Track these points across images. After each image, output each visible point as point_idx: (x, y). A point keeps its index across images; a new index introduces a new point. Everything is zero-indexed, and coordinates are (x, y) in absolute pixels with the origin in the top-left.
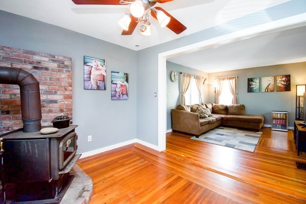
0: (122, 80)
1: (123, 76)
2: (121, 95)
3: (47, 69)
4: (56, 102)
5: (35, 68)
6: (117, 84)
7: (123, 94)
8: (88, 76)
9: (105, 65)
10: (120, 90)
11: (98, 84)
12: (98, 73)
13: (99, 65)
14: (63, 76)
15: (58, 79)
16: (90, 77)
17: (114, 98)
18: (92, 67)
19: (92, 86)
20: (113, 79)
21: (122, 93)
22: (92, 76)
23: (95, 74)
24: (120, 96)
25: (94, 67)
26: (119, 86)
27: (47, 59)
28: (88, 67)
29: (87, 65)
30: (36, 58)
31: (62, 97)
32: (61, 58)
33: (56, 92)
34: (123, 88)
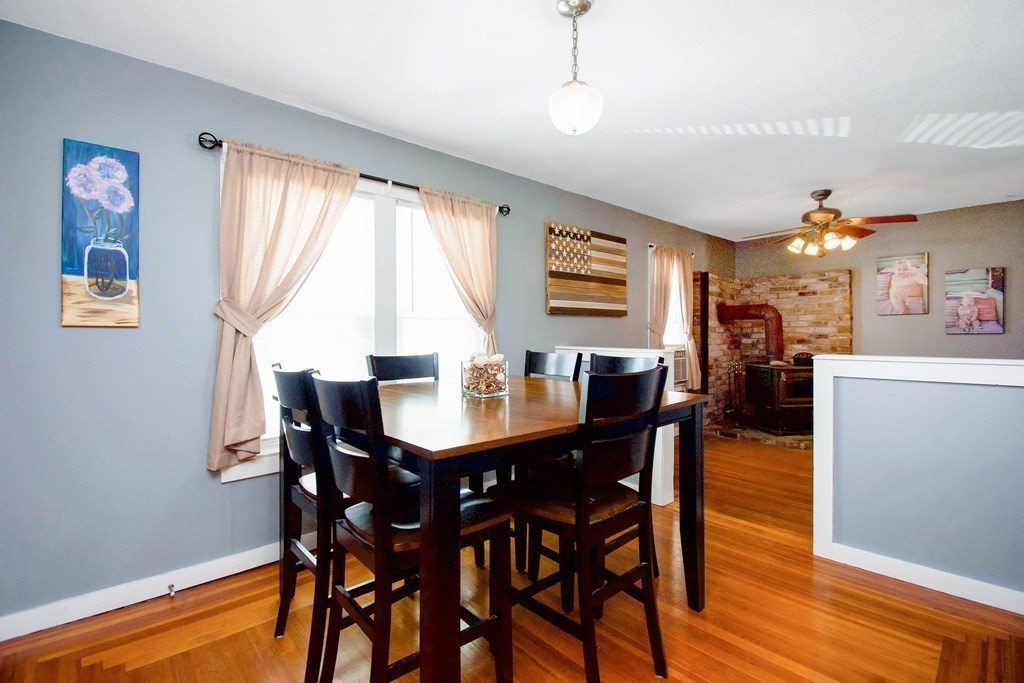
0: (981, 287)
1: (985, 276)
2: (976, 324)
3: (814, 293)
4: (825, 336)
5: (801, 294)
6: (961, 298)
7: (980, 321)
8: (885, 291)
9: (923, 262)
10: (973, 312)
11: (907, 303)
12: (907, 282)
13: (910, 267)
14: (836, 300)
15: (829, 305)
16: (888, 293)
17: (953, 330)
18: (893, 274)
19: (893, 309)
20: (948, 289)
21: (978, 319)
22: (892, 292)
23: (899, 285)
24: (971, 325)
25: (897, 272)
26: (965, 302)
27: (814, 280)
28: (883, 276)
29: (882, 273)
30: (802, 282)
31: (834, 330)
32: (833, 274)
33: (826, 323)
34: (979, 306)
